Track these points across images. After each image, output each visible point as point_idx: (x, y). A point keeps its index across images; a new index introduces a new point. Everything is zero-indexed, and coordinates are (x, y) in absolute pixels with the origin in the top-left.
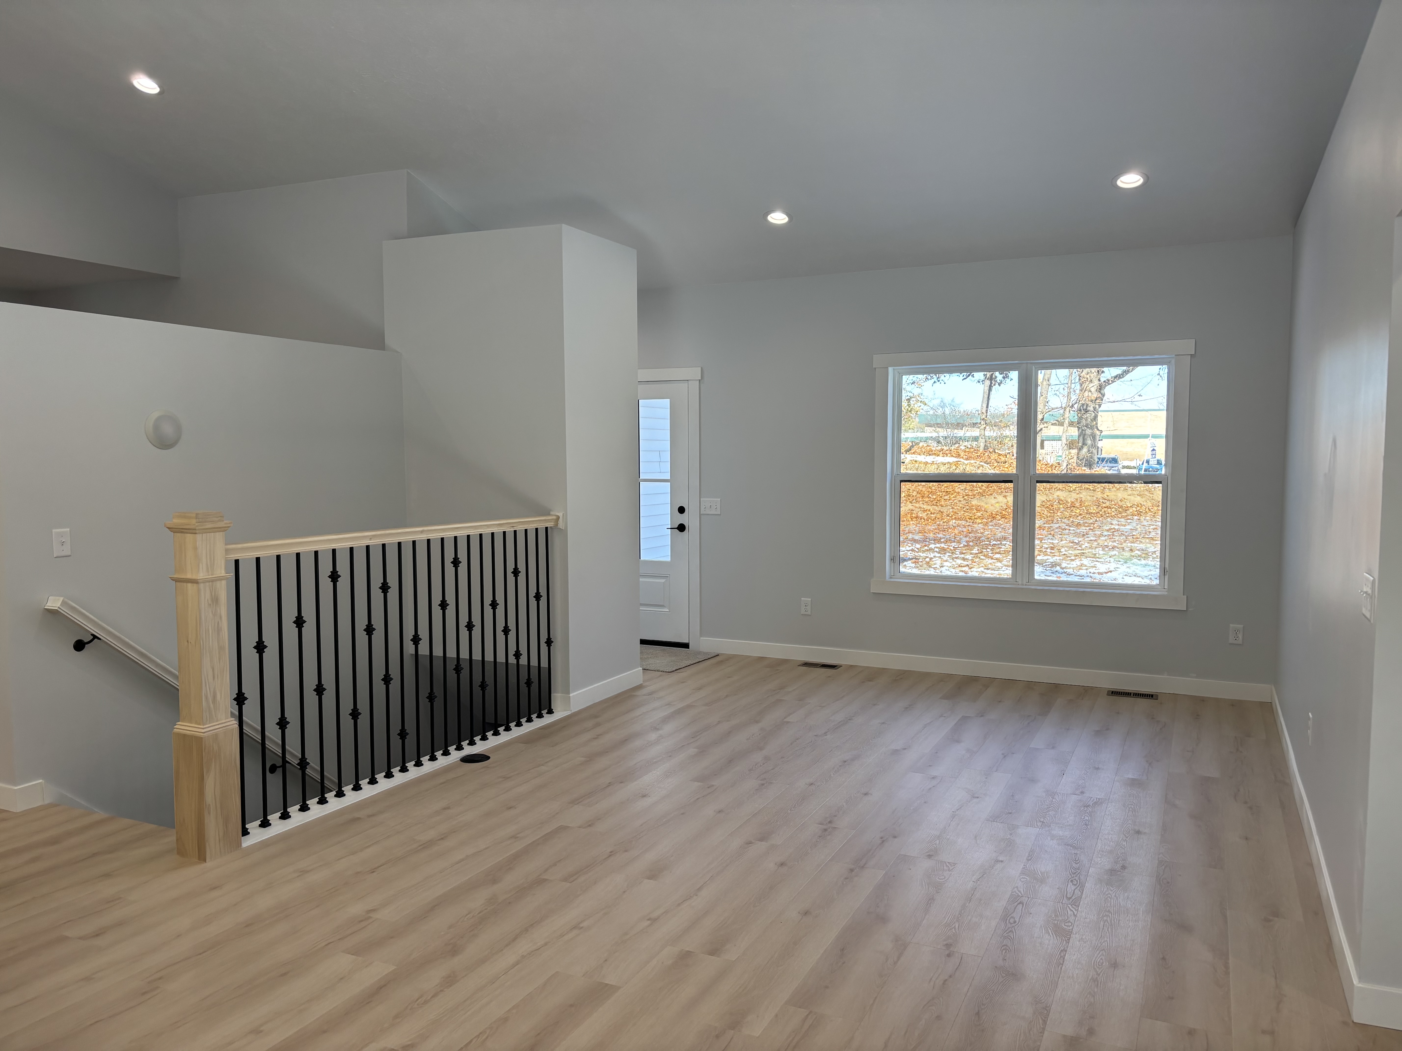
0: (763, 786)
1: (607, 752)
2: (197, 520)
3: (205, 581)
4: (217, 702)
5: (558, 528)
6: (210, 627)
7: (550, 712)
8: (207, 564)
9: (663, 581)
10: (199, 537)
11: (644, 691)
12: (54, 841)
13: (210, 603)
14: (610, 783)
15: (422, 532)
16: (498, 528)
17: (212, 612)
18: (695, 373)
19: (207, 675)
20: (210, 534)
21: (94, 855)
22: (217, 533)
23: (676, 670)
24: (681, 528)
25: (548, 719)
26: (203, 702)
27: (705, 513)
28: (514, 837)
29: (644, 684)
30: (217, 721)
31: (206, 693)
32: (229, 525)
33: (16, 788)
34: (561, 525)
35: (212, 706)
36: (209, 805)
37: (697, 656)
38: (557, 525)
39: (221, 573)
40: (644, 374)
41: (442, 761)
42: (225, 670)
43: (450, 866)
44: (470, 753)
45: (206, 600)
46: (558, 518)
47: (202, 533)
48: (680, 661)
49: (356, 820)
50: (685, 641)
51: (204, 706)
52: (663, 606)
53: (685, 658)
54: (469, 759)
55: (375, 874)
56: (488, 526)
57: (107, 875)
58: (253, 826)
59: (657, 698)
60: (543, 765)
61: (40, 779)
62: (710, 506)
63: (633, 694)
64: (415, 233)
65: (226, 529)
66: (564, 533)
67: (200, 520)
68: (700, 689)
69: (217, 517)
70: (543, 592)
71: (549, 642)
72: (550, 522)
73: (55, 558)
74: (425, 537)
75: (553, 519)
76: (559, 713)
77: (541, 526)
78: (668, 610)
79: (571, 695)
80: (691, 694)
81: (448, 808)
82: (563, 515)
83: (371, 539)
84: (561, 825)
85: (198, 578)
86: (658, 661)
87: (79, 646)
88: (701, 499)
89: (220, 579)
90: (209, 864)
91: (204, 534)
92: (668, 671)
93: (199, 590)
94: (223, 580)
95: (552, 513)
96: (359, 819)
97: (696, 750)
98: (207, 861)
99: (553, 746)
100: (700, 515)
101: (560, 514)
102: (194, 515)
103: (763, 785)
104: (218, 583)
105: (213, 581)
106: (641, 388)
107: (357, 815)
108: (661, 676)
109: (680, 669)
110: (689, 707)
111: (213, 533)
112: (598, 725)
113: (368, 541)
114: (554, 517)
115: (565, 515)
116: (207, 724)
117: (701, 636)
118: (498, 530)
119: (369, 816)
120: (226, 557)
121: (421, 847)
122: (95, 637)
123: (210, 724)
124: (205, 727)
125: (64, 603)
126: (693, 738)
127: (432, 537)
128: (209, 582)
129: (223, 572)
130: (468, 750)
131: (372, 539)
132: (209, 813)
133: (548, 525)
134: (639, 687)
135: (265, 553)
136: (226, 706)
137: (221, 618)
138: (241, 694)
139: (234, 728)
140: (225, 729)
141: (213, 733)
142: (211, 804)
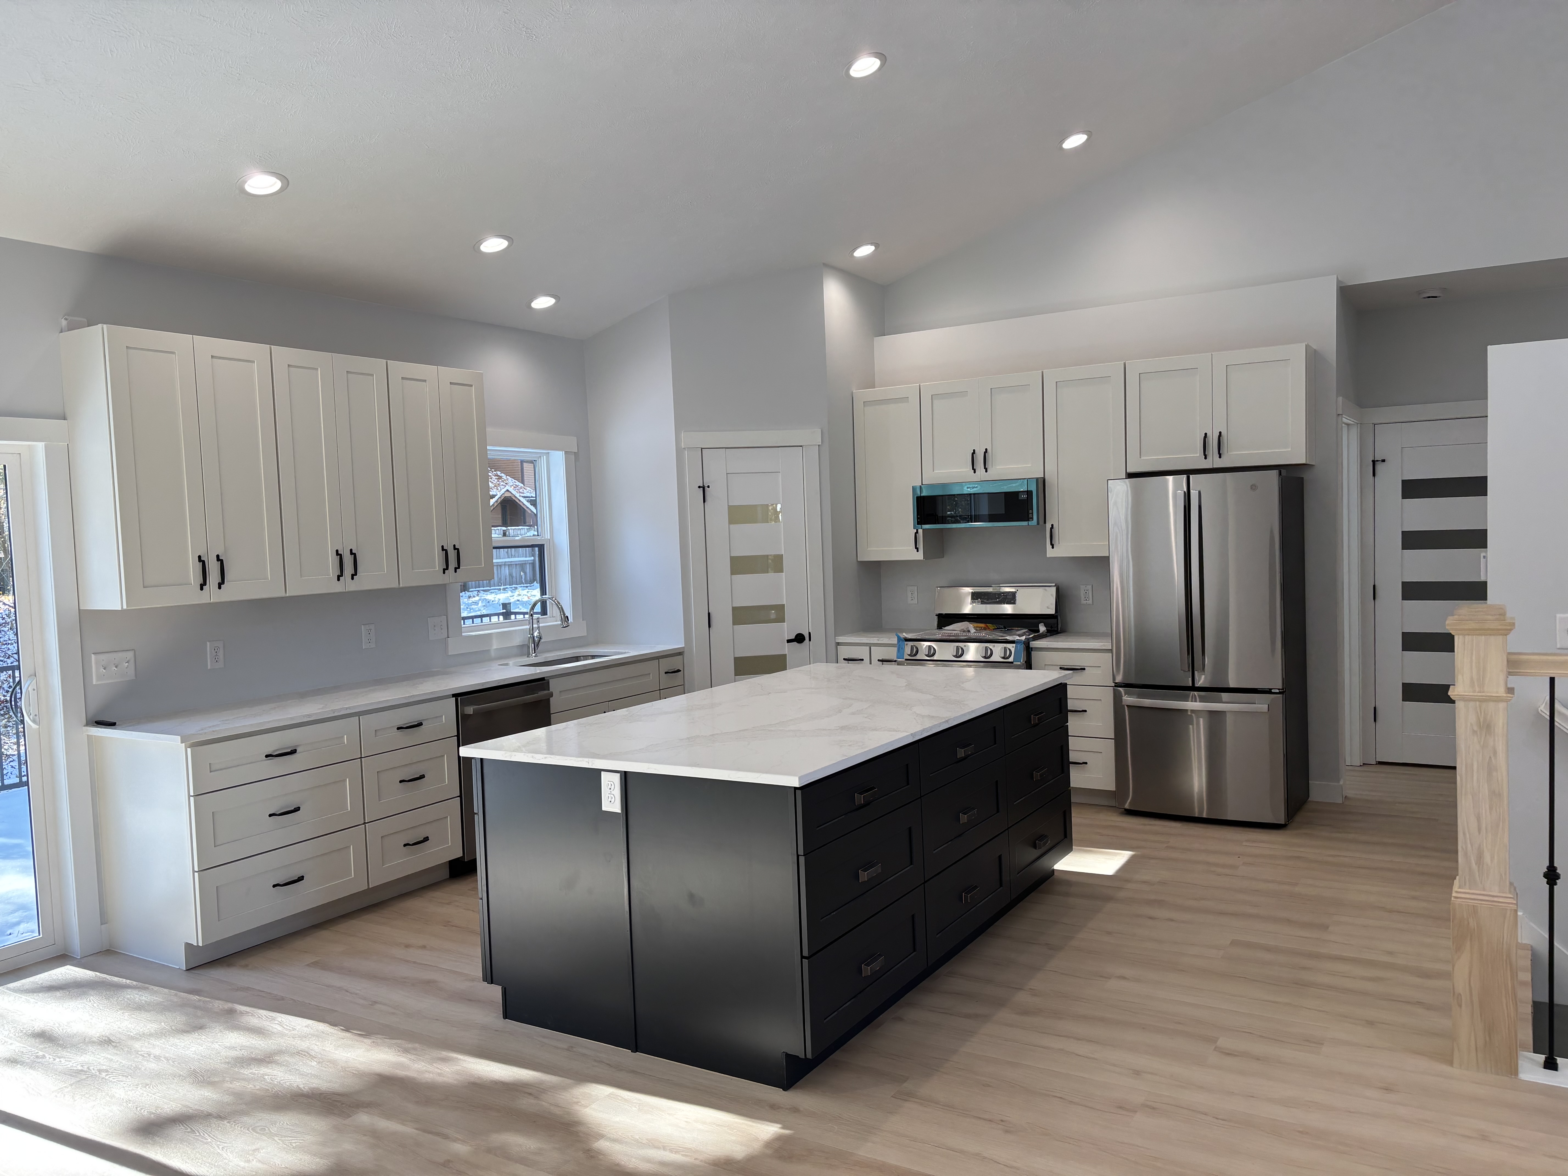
10: (1458, 639)
13: (1475, 729)
19: (1467, 824)
30: (1481, 890)
31: (1464, 847)
35: (1475, 867)
42: (1501, 825)
89: (1495, 700)
104: (1492, 704)
105: (1481, 700)
111: (1482, 636)
116: (1464, 889)
124: (1459, 890)
128: (1475, 701)
129: (1502, 690)
136: (1501, 875)
137: (1495, 752)
138: (1552, 869)
139: (1509, 908)
140: (1492, 905)
141: (1469, 904)
142: (1461, 994)
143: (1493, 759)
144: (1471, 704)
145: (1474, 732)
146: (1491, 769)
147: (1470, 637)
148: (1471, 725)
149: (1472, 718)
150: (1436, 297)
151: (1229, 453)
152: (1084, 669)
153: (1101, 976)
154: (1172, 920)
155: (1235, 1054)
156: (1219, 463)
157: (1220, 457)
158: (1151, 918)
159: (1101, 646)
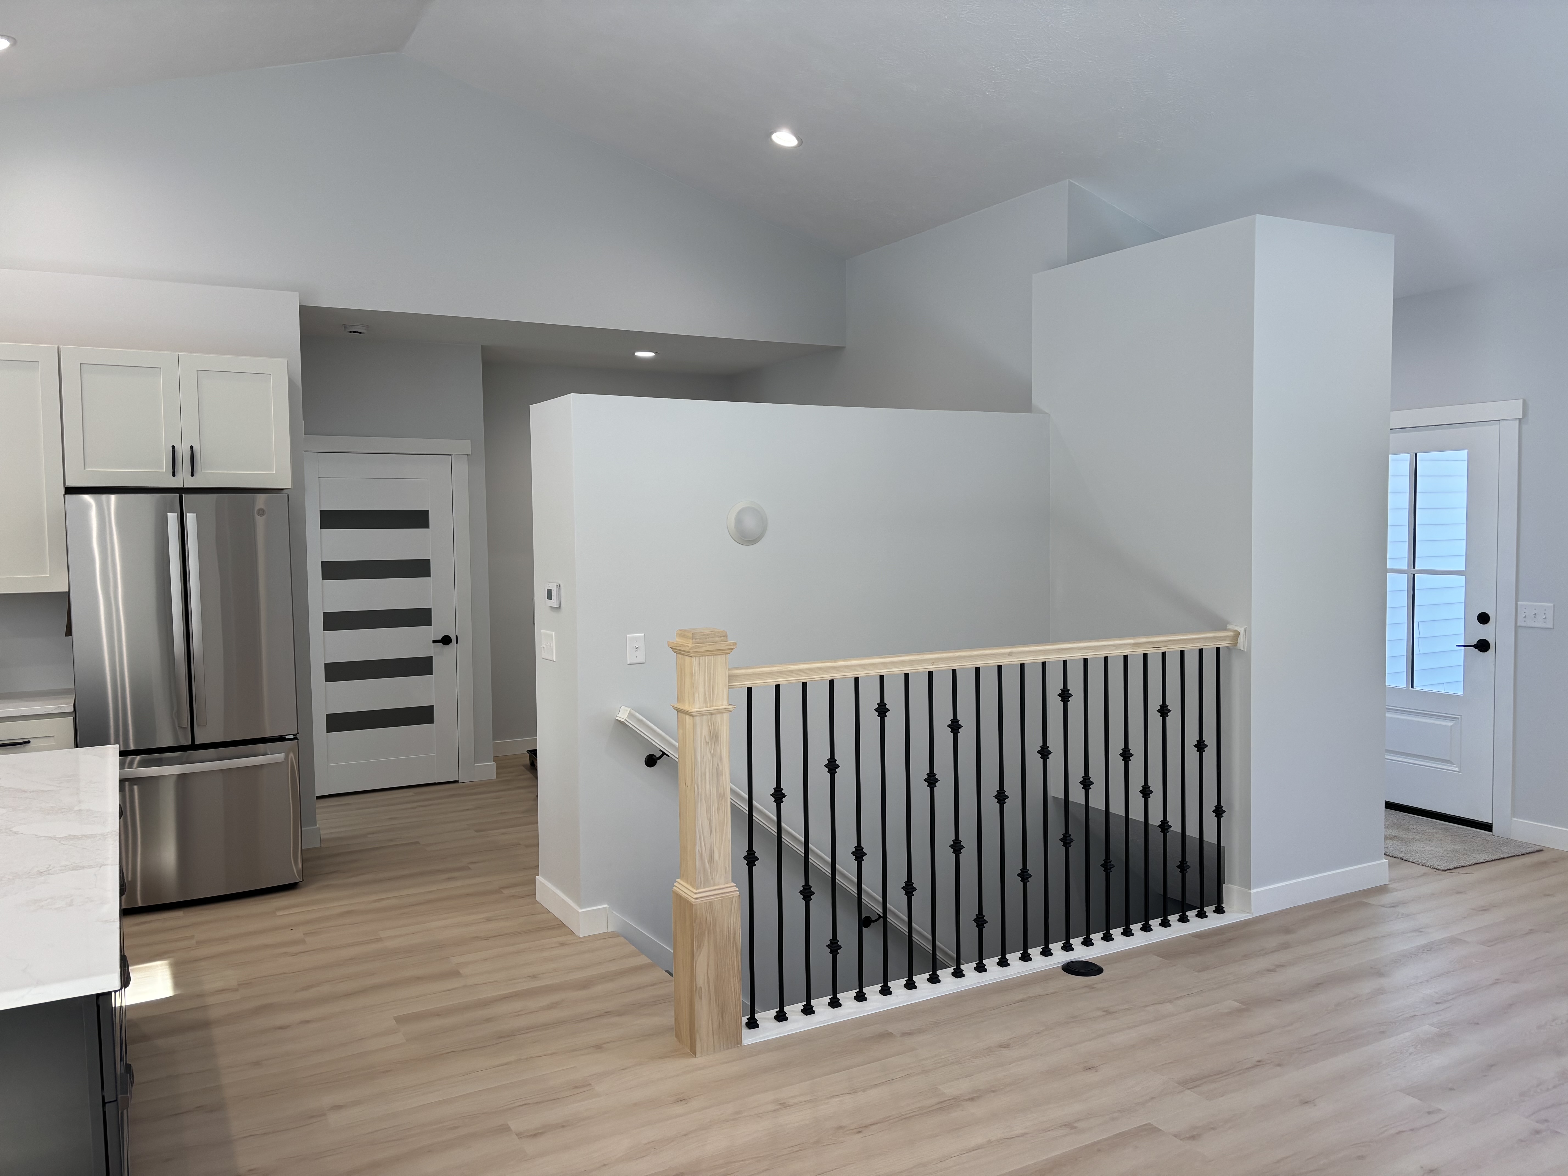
0: (1538, 1136)
1: (1280, 1000)
2: (694, 640)
3: (701, 714)
4: (715, 861)
5: (1238, 649)
6: (707, 770)
7: (1220, 910)
8: (705, 694)
9: (1450, 724)
10: (695, 661)
11: (1387, 898)
12: (585, 984)
13: (707, 741)
14: (1259, 1061)
15: (1010, 654)
16: (1133, 649)
17: (711, 752)
18: (1515, 408)
19: (702, 829)
20: (710, 657)
21: (607, 1013)
22: (719, 656)
23: (1455, 868)
24: (1483, 646)
25: (1213, 921)
26: (697, 860)
27: (1523, 624)
28: (1070, 1126)
29: (1390, 886)
30: (714, 886)
31: (700, 851)
32: (732, 647)
33: (580, 911)
34: (1242, 643)
35: (707, 865)
36: (701, 987)
37: (1502, 848)
38: (1236, 644)
39: (722, 705)
40: (1399, 419)
41: (1038, 962)
42: (725, 824)
43: (958, 1154)
44: (1079, 958)
45: (703, 737)
46: (1237, 634)
47: (700, 657)
48: (1469, 853)
49: (886, 1036)
50: (1486, 819)
51: (697, 866)
52: (1449, 762)
53: (1478, 848)
54: (1073, 968)
55: (860, 1135)
56: (1117, 647)
57: (598, 1047)
58: (766, 1017)
59: (1403, 914)
60: (1170, 1002)
61: (605, 904)
62: (1535, 614)
63: (1364, 900)
64: (1075, 256)
65: (729, 651)
66: (1246, 656)
67: (698, 640)
68: (1484, 909)
69: (719, 637)
70: (1210, 739)
71: (1219, 812)
72: (1223, 640)
73: (629, 664)
74: (1016, 660)
75: (1227, 636)
76: (1233, 915)
77: (1209, 647)
78: (1457, 769)
79: (1253, 891)
80: (1465, 918)
81: (1006, 1046)
82: (1245, 630)
83: (933, 664)
84: (1149, 1124)
85: (692, 711)
86: (1429, 849)
87: (651, 761)
88: (1519, 603)
89: (721, 712)
90: (698, 1061)
91: (701, 657)
92: (1439, 868)
93: (694, 725)
94: (725, 712)
95: (1229, 627)
96: (890, 1035)
97: (1434, 1030)
98: (698, 1054)
99: (1199, 971)
100: (1516, 626)
101: (1241, 630)
102: (691, 635)
103: (1537, 1132)
104: (719, 716)
105: (711, 714)
106: (1394, 436)
107: (891, 1028)
108: (1425, 874)
109: (1462, 867)
110: (1454, 941)
111: (712, 657)
112: (1285, 946)
113: (929, 666)
114: (1231, 634)
115: (1248, 632)
116: (701, 889)
117: (1514, 814)
118: (1135, 653)
119: (905, 1034)
120: (729, 684)
121: (938, 1106)
122: (664, 754)
123: (704, 888)
124: (698, 891)
125: (631, 715)
126: (1437, 1003)
127: (1027, 662)
128: (708, 715)
129: (725, 702)
130: (1080, 953)
131: (935, 664)
132: (701, 998)
133: (1222, 644)
134: (1381, 890)
135: (783, 680)
136: (726, 867)
137: (721, 759)
138: (752, 852)
139: (734, 896)
140: (722, 897)
141: (707, 901)
142: (702, 987)
143: (720, 764)
144: (705, 717)
145: (707, 743)
146: (718, 774)
147: (703, 657)
148: (705, 737)
149: (705, 732)
150: (360, 333)
151: (202, 471)
152: (29, 742)
153: (312, 1117)
154: (308, 1022)
155: (540, 1131)
156: (190, 483)
157: (192, 475)
158: (281, 1028)
159: (56, 709)
